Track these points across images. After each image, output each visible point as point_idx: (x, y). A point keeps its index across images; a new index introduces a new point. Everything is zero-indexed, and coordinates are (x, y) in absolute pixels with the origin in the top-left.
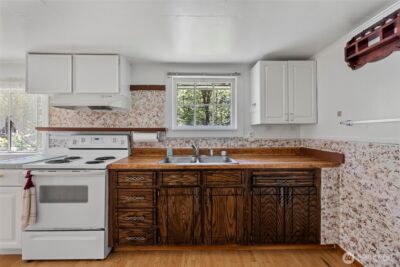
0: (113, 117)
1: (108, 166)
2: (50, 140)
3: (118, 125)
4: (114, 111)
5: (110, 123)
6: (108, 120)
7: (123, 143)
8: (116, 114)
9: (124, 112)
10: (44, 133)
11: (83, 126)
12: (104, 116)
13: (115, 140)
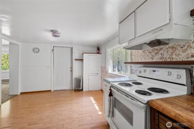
0: (170, 50)
1: (148, 102)
2: (131, 69)
3: (176, 58)
4: (171, 45)
5: (167, 57)
6: (165, 54)
7: (179, 77)
8: (172, 48)
9: (182, 44)
10: (129, 65)
11: (147, 61)
12: (161, 52)
13: (170, 74)
